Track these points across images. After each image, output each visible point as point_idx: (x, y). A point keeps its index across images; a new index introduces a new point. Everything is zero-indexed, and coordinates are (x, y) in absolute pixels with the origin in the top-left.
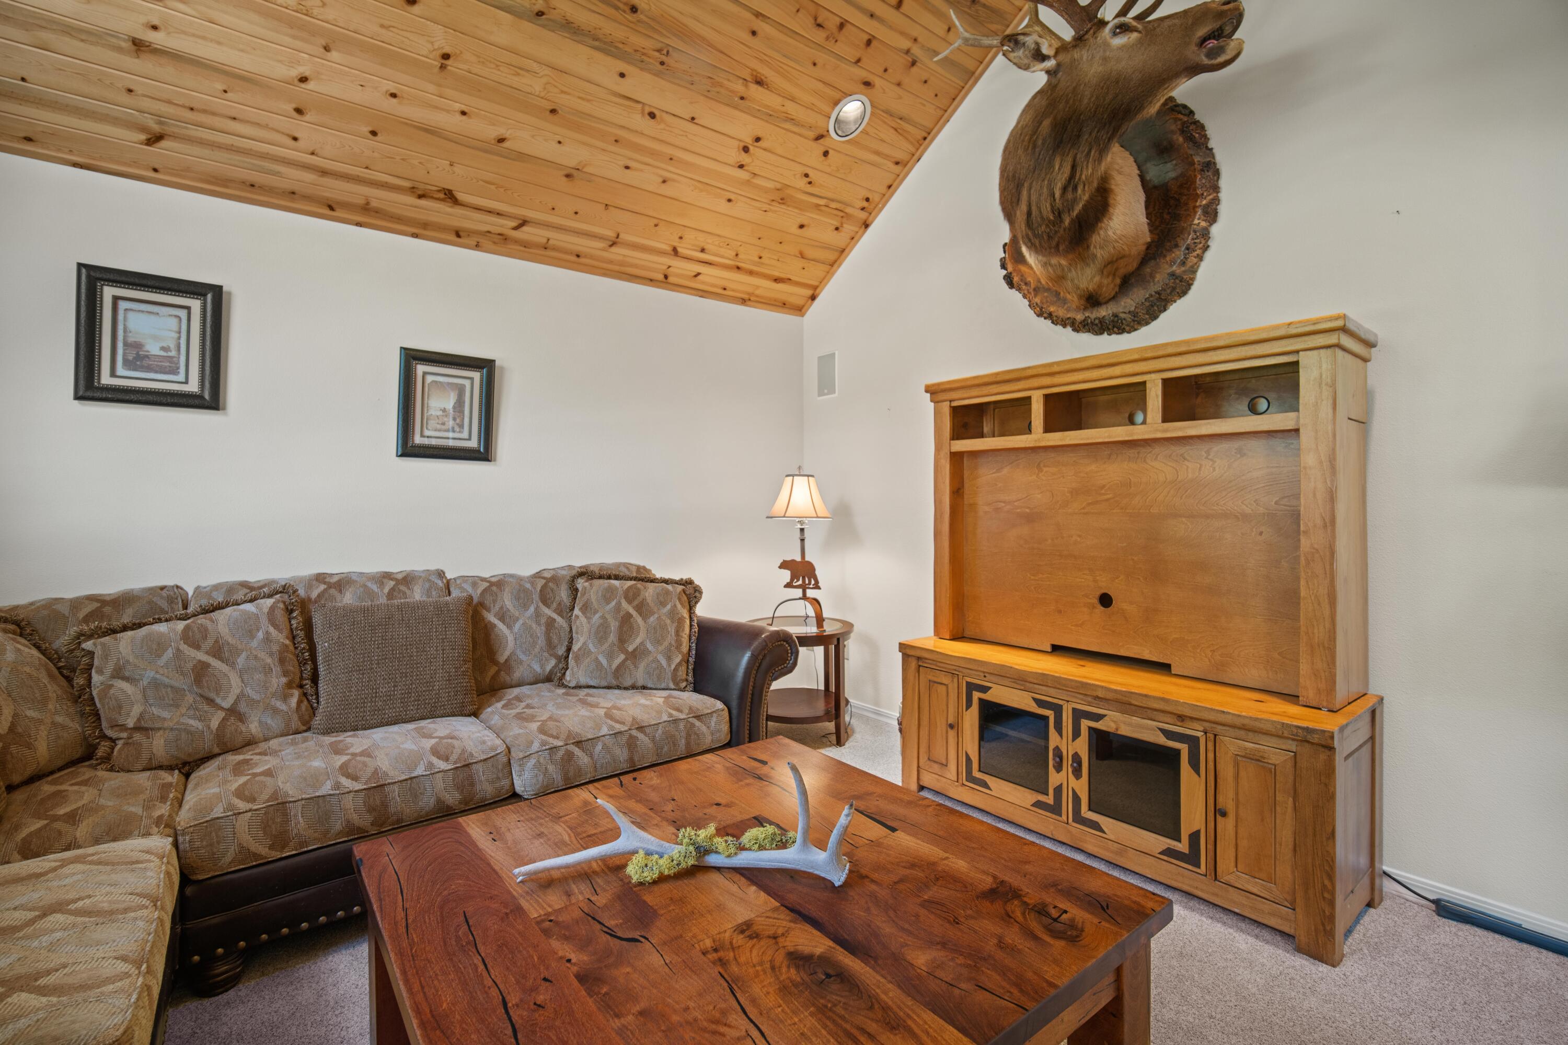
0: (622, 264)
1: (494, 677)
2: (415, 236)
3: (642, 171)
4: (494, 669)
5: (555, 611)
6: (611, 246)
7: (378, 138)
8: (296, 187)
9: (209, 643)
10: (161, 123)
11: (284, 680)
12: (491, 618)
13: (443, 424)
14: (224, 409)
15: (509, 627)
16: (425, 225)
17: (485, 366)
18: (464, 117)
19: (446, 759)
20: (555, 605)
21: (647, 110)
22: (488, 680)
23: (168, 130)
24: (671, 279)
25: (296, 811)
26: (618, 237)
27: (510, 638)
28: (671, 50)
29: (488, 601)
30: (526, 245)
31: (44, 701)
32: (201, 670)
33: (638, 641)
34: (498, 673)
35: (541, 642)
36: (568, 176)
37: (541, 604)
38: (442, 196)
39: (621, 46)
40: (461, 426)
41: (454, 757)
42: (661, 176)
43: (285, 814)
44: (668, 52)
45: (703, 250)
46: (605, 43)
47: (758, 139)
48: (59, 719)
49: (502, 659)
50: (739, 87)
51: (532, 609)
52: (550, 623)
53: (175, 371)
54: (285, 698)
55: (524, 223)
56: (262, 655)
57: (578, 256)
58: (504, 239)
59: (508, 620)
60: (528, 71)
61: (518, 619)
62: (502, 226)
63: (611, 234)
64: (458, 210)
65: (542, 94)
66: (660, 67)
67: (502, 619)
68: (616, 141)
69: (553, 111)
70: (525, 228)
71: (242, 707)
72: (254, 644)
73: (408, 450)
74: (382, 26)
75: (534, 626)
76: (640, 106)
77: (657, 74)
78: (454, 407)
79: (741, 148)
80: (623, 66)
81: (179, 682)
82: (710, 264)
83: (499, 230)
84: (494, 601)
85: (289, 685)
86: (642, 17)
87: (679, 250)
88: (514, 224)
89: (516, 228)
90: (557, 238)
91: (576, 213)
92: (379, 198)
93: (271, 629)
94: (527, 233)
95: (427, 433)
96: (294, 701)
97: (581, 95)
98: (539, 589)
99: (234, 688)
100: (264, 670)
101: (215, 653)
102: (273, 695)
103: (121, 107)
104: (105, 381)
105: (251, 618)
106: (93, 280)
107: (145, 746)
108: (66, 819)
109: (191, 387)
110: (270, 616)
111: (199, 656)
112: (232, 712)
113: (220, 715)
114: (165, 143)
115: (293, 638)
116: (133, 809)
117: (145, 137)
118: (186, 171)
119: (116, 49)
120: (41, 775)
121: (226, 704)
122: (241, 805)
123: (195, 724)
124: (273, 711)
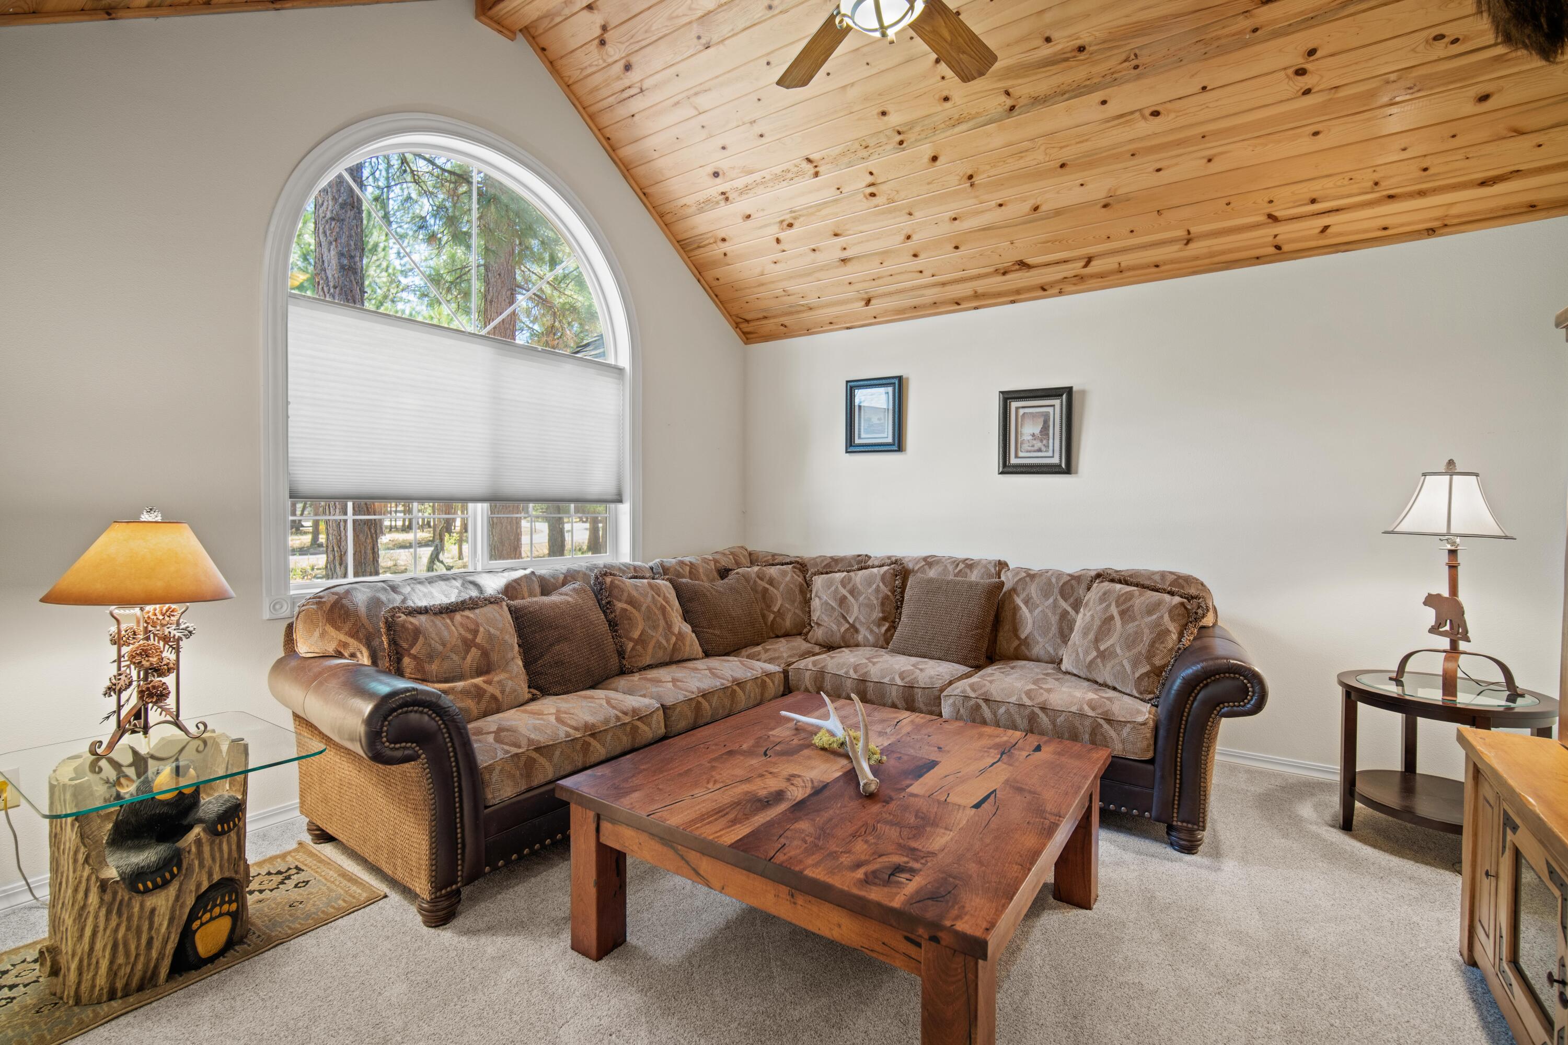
0: (1212, 255)
1: (1017, 648)
2: (1013, 302)
3: (1177, 164)
4: (1016, 643)
5: (1070, 605)
6: (1187, 244)
7: (962, 249)
8: (935, 300)
9: (849, 587)
10: (866, 293)
11: (881, 615)
12: (1019, 601)
13: (1033, 446)
14: (905, 450)
15: (1031, 611)
16: (1018, 292)
17: (1066, 394)
18: (1003, 208)
19: (902, 679)
20: (1072, 600)
21: (1147, 112)
22: (1012, 650)
23: (871, 295)
24: (1285, 248)
25: (828, 678)
26: (1189, 232)
27: (1030, 621)
28: (1137, 51)
29: (1019, 588)
30: (1101, 276)
31: (794, 601)
32: (842, 601)
33: (1109, 643)
34: (1019, 646)
35: (1054, 629)
36: (1105, 206)
37: (1059, 597)
38: (1018, 267)
39: (1088, 83)
40: (1047, 446)
41: (907, 679)
42: (1204, 157)
43: (823, 678)
44: (1136, 55)
45: (1313, 201)
46: (1073, 90)
47: (1312, 52)
48: (797, 611)
49: (1023, 636)
50: (1245, 23)
51: (1051, 600)
52: (1064, 614)
54: (879, 626)
55: (1089, 261)
56: (872, 598)
57: (1157, 266)
58: (1080, 278)
59: (1030, 606)
60: (1027, 151)
61: (1038, 606)
62: (1073, 269)
63: (1181, 233)
64: (1033, 272)
65: (1047, 159)
66: (1137, 71)
67: (1026, 603)
68: (1133, 155)
69: (1063, 166)
70: (1093, 263)
71: (858, 626)
72: (870, 591)
73: (1007, 468)
74: (929, 184)
75: (1050, 614)
76: (1137, 115)
77: (1138, 77)
78: (1041, 432)
79: (1292, 76)
80: (1099, 96)
81: (834, 604)
82: (1337, 210)
83: (1072, 273)
84: (1024, 589)
85: (884, 619)
86: (1091, 48)
87: (1276, 214)
88: (1082, 263)
89: (1086, 266)
90: (1127, 260)
91: (1132, 231)
92: (981, 286)
93: (881, 584)
94: (1096, 266)
95: (1021, 454)
96: (884, 629)
97: (1078, 140)
98: (1060, 585)
99: (855, 613)
100: (871, 607)
101: (852, 592)
102: (873, 622)
103: (850, 293)
104: (857, 441)
105: (873, 576)
106: (851, 388)
107: (818, 633)
108: (766, 651)
109: (890, 440)
110: (883, 578)
111: (844, 592)
112: (853, 626)
113: (847, 626)
114: (872, 302)
115: (893, 592)
116: (785, 655)
117: (863, 303)
118: (886, 312)
119: (837, 267)
120: (787, 635)
121: (851, 621)
122: (810, 666)
123: (835, 627)
124: (872, 631)
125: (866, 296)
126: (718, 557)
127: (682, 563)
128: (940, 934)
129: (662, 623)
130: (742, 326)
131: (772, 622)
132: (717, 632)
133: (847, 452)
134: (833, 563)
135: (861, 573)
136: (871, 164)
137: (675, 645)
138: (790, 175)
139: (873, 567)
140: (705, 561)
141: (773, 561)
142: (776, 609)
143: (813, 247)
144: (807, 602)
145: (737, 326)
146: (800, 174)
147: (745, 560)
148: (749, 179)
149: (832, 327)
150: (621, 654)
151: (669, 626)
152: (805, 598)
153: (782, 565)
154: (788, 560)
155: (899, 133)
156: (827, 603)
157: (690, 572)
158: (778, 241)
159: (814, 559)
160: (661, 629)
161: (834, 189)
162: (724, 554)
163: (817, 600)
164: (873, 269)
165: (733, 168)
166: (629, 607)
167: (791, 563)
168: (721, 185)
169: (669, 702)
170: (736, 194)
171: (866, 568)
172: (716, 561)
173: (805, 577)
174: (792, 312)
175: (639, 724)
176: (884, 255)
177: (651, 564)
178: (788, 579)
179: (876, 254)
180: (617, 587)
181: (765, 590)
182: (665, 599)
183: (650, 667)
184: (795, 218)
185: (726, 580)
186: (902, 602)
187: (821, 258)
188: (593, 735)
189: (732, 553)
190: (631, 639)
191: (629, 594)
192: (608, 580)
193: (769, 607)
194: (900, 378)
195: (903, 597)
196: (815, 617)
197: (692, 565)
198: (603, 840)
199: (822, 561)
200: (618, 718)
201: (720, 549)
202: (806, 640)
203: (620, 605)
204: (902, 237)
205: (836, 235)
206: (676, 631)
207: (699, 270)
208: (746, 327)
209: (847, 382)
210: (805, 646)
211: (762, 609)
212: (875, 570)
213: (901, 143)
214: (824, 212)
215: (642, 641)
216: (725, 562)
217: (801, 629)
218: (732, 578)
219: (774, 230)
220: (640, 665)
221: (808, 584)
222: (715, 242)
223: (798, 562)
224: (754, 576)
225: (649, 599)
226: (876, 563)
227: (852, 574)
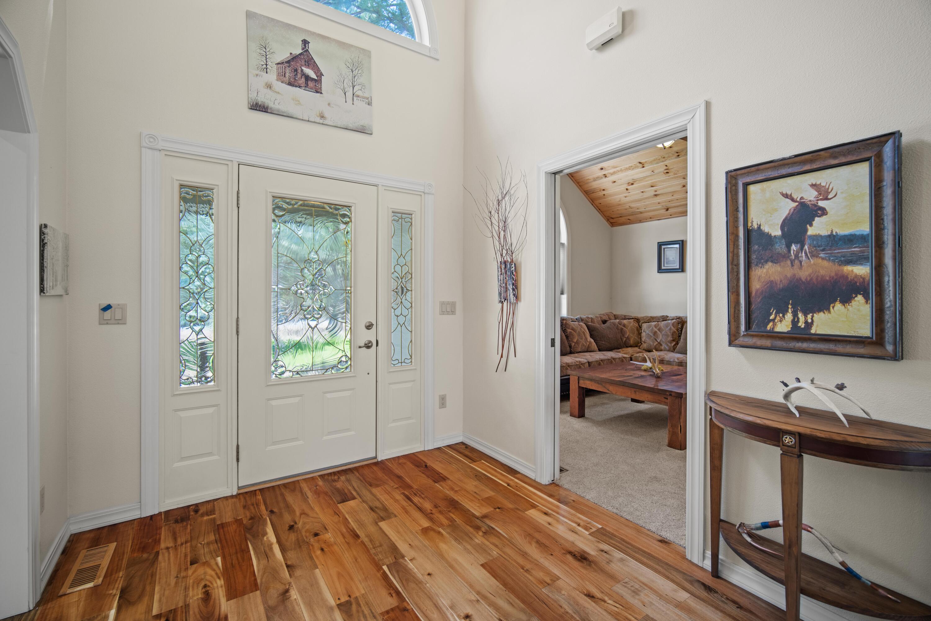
9: (658, 328)
10: (666, 206)
11: (672, 339)
14: (685, 271)
23: (668, 207)
31: (634, 334)
32: (655, 333)
48: (635, 337)
53: (675, 264)
54: (671, 343)
56: (668, 332)
71: (661, 343)
72: (667, 329)
81: (652, 335)
85: (673, 340)
93: (672, 327)
96: (673, 344)
99: (660, 338)
100: (668, 336)
101: (659, 330)
102: (668, 341)
103: (659, 207)
104: (663, 268)
105: (668, 324)
106: (660, 245)
107: (645, 346)
108: (623, 351)
109: (678, 267)
110: (673, 324)
111: (656, 330)
112: (659, 343)
113: (657, 343)
114: (669, 210)
115: (677, 330)
116: (631, 352)
117: (665, 210)
118: (675, 213)
119: (653, 198)
120: (631, 346)
121: (659, 341)
122: (641, 356)
123: (652, 343)
124: (667, 345)
125: (666, 208)
126: (602, 316)
127: (588, 318)
128: (672, 393)
129: (584, 337)
130: (610, 220)
131: (625, 341)
132: (603, 343)
133: (658, 272)
134: (651, 319)
135: (663, 322)
136: (666, 163)
137: (589, 345)
138: (632, 168)
139: (669, 320)
140: (596, 317)
141: (625, 318)
142: (626, 336)
143: (642, 191)
144: (640, 334)
145: (608, 220)
146: (636, 167)
147: (612, 318)
148: (615, 170)
149: (651, 219)
150: (570, 347)
151: (586, 339)
152: (639, 332)
153: (629, 319)
154: (631, 318)
155: (677, 153)
156: (648, 334)
157: (591, 321)
158: (627, 189)
159: (643, 317)
160: (583, 340)
161: (651, 171)
162: (604, 315)
163: (644, 333)
164: (670, 198)
165: (609, 167)
166: (572, 331)
167: (633, 319)
168: (603, 172)
169: (590, 360)
170: (609, 175)
171: (665, 320)
172: (601, 318)
173: (639, 325)
174: (633, 214)
175: (581, 365)
176: (673, 193)
177: (576, 317)
178: (631, 325)
179: (670, 192)
180: (568, 324)
181: (622, 329)
182: (584, 329)
183: (580, 352)
184: (634, 182)
185: (606, 324)
186: (681, 334)
187: (646, 195)
188: (568, 366)
189: (607, 315)
190: (574, 342)
191: (572, 327)
192: (565, 322)
193: (623, 335)
194: (682, 241)
195: (682, 332)
196: (643, 339)
197: (592, 318)
198: (580, 385)
199: (647, 318)
200: (575, 363)
201: (602, 313)
202: (639, 348)
203: (569, 330)
204: (681, 186)
205: (652, 186)
206: (589, 341)
207: (593, 201)
208: (612, 221)
209: (658, 243)
210: (639, 350)
211: (621, 336)
212: (670, 321)
213: (678, 156)
214: (647, 179)
215: (577, 343)
216: (605, 318)
217: (637, 345)
218: (608, 324)
219: (626, 186)
220: (577, 351)
221: (640, 327)
222: (600, 191)
223: (636, 318)
224: (617, 323)
225: (579, 329)
226: (671, 319)
227: (659, 323)
